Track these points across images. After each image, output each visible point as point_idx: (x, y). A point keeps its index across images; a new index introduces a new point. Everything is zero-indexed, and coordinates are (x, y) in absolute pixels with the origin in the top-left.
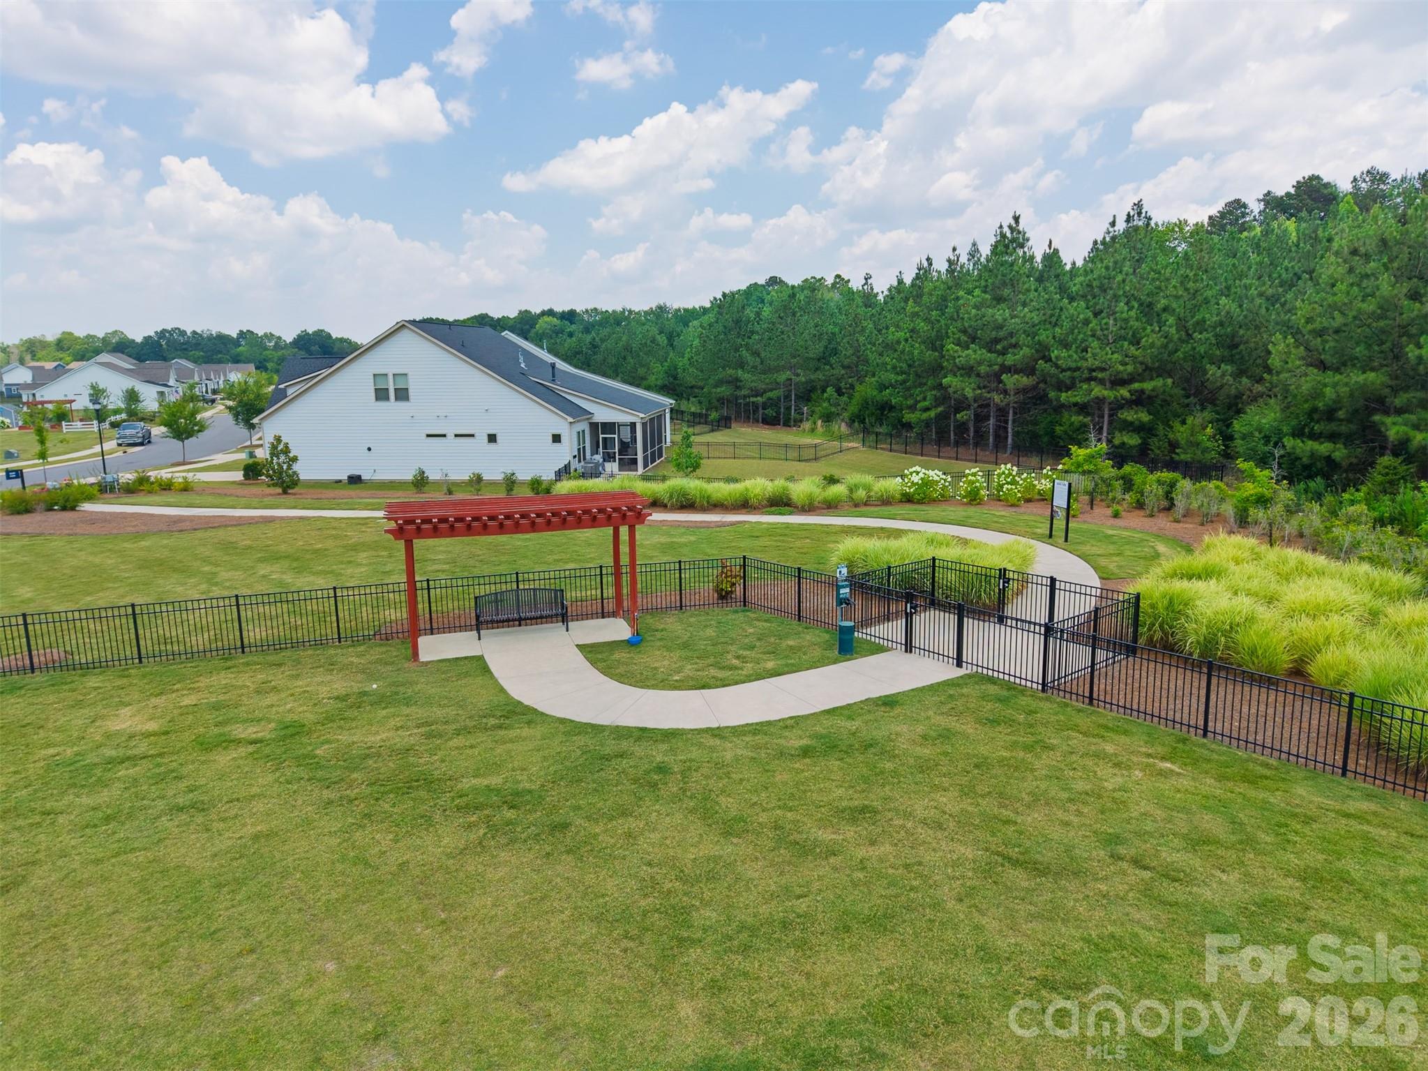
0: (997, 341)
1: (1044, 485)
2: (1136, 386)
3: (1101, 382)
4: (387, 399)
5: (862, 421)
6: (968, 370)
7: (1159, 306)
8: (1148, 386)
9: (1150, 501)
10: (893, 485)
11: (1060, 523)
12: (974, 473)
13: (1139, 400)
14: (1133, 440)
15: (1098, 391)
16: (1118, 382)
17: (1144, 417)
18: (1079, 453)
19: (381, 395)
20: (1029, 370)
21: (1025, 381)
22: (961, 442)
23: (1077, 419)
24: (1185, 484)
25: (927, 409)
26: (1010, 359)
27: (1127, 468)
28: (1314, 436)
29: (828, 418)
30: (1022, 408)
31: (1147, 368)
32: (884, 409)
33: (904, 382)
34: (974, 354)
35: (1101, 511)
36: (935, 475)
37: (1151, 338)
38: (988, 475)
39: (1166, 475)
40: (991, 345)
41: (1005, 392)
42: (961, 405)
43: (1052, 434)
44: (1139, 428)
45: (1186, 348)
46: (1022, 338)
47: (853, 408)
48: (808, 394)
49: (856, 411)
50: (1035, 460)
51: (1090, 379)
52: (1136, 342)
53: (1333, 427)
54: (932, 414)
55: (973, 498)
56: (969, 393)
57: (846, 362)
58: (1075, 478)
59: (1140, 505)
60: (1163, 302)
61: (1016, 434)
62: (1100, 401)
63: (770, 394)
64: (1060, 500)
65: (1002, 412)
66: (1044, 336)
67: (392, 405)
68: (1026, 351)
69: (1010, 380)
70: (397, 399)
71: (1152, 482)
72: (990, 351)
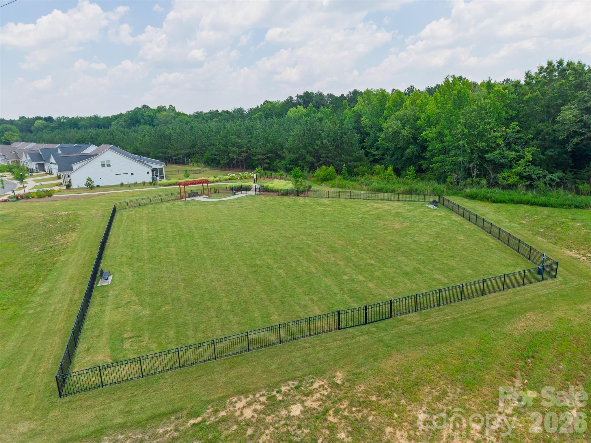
0: (239, 146)
1: (252, 175)
2: (266, 155)
3: (260, 155)
4: (105, 166)
5: (208, 163)
6: (234, 152)
7: (269, 139)
8: (269, 155)
9: (268, 176)
10: (227, 177)
11: (256, 181)
12: (240, 174)
13: (268, 158)
14: (267, 166)
15: (260, 157)
16: (263, 154)
17: (269, 161)
18: (257, 169)
19: (103, 166)
20: (247, 152)
21: (246, 154)
22: (234, 167)
23: (257, 162)
24: (274, 173)
25: (225, 160)
26: (242, 150)
27: (265, 171)
28: (291, 165)
29: (197, 162)
30: (246, 160)
31: (268, 152)
32: (213, 160)
33: (219, 154)
34: (235, 149)
35: (262, 179)
36: (234, 175)
37: (268, 146)
38: (243, 174)
39: (271, 172)
40: (238, 147)
41: (242, 157)
42: (233, 159)
43: (253, 165)
44: (268, 163)
45: (275, 147)
46: (245, 146)
47: (204, 159)
48: (189, 156)
49: (206, 160)
50: (250, 171)
51: (258, 154)
52: (265, 147)
53: (293, 163)
54: (227, 161)
55: (241, 178)
56: (235, 157)
57: (199, 147)
58: (257, 174)
59: (268, 177)
60: (270, 138)
61: (245, 165)
62: (261, 159)
63: (179, 156)
64: (255, 177)
65: (242, 160)
66: (249, 145)
67: (106, 168)
68: (245, 148)
69: (243, 154)
70: (107, 166)
71: (269, 173)
72: (238, 148)
